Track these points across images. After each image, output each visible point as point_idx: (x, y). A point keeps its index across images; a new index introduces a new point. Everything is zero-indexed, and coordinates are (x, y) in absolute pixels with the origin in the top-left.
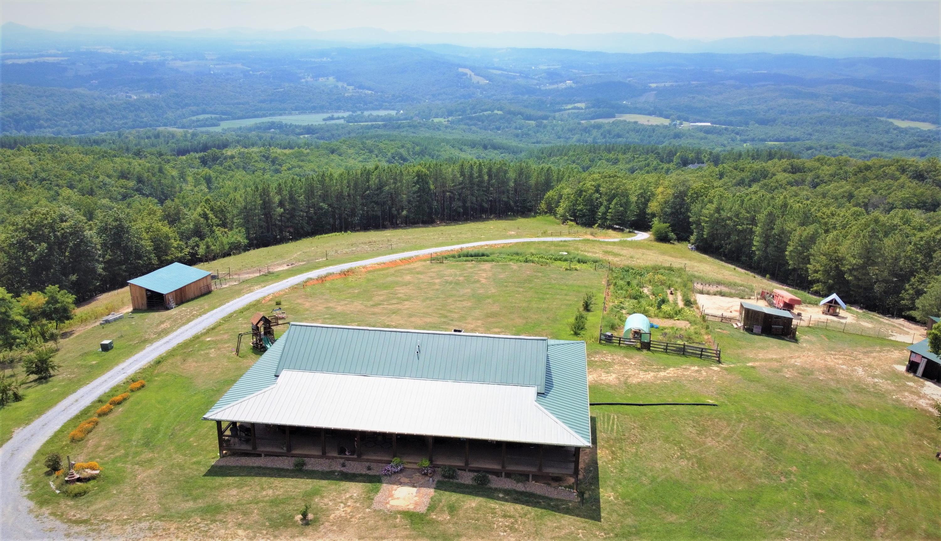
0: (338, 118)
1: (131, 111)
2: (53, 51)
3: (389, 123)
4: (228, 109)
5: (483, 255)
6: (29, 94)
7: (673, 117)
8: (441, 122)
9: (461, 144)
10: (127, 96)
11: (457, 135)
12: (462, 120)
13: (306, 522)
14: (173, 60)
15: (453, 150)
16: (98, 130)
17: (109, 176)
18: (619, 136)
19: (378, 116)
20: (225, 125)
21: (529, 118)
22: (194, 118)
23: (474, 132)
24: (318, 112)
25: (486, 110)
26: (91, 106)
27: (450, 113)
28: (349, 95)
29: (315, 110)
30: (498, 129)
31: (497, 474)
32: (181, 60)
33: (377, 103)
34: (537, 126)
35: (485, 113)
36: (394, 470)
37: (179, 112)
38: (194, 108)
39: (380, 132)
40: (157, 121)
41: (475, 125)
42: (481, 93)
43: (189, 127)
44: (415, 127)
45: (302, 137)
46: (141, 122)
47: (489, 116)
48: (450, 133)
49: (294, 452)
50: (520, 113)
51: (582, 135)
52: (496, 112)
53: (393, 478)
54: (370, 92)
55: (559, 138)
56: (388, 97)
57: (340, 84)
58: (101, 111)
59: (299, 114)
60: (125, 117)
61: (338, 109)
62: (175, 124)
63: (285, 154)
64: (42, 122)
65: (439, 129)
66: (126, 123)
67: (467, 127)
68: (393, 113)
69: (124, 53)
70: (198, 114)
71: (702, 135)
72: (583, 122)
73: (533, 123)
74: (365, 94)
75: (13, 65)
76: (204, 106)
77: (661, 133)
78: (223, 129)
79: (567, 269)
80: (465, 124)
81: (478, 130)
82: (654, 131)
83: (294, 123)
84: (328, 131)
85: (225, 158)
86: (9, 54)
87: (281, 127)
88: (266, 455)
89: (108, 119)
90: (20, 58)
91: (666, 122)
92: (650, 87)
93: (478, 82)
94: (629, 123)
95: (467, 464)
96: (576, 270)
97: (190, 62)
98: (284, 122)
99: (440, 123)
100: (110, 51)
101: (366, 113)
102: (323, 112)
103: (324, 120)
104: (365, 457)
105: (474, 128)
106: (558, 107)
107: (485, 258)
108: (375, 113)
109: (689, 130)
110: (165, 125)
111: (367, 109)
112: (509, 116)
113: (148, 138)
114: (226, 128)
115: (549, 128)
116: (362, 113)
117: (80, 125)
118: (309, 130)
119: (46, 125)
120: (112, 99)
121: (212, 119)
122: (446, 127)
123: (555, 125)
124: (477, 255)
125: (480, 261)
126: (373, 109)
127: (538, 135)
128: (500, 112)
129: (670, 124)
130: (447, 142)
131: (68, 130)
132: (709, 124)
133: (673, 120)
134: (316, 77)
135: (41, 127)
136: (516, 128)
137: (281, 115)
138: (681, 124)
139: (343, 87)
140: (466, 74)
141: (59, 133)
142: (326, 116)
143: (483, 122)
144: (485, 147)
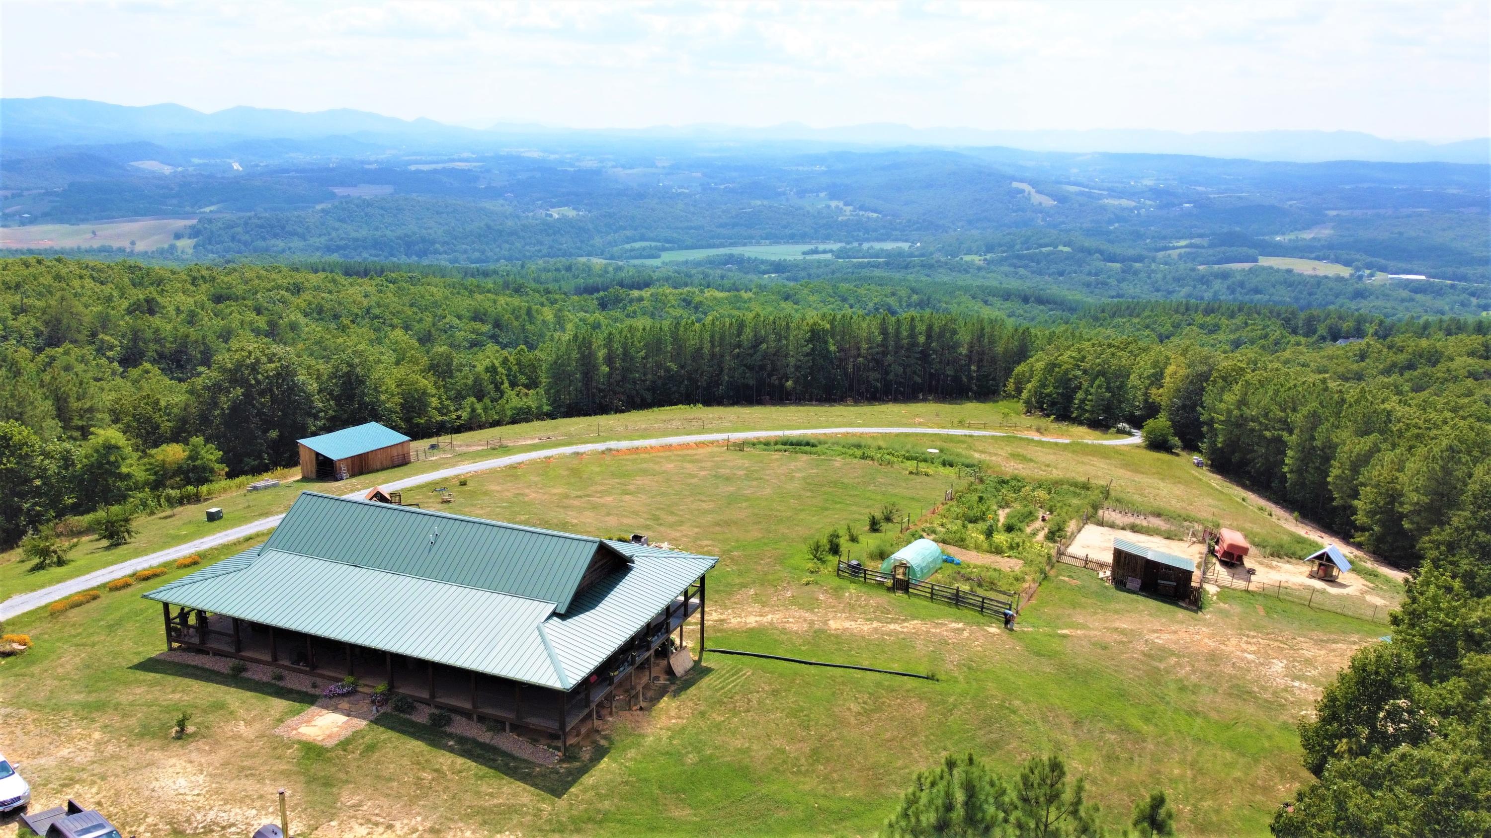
0: (825, 252)
1: (548, 235)
2: (465, 155)
3: (896, 262)
4: (675, 235)
5: (808, 444)
6: (428, 209)
7: (1358, 264)
8: (973, 261)
9: (986, 295)
10: (547, 215)
11: (992, 281)
12: (1006, 259)
13: (181, 735)
14: (614, 167)
15: (971, 303)
16: (505, 259)
17: (459, 317)
18: (1257, 291)
19: (882, 250)
20: (667, 257)
21: (1112, 259)
22: (628, 246)
23: (1021, 277)
24: (797, 243)
25: (1046, 245)
26: (500, 227)
27: (990, 249)
28: (845, 218)
29: (793, 239)
30: (1061, 274)
31: (467, 715)
32: (623, 167)
33: (882, 231)
34: (1123, 271)
35: (1044, 250)
36: (338, 691)
37: (609, 238)
38: (628, 233)
39: (877, 273)
40: (579, 248)
41: (1025, 267)
42: (1044, 220)
43: (620, 258)
44: (931, 267)
45: (766, 276)
46: (560, 250)
47: (1049, 254)
48: (984, 278)
49: (243, 654)
50: (1101, 252)
51: (1195, 287)
52: (1061, 248)
53: (333, 702)
54: (875, 215)
55: (1158, 290)
56: (900, 223)
57: (833, 204)
58: (513, 233)
59: (771, 244)
60: (540, 243)
61: (827, 238)
62: (602, 254)
63: (715, 298)
64: (437, 246)
65: (967, 272)
66: (540, 251)
67: (1012, 269)
68: (905, 246)
69: (552, 157)
70: (635, 241)
71: (1405, 294)
72: (1201, 267)
73: (1117, 266)
74: (868, 218)
75: (418, 171)
76: (644, 230)
77: (1331, 289)
78: (663, 263)
79: (911, 473)
80: (1010, 265)
81: (1029, 274)
82: (1319, 284)
83: (760, 257)
84: (804, 269)
85: (631, 301)
86: (414, 158)
87: (741, 262)
88: (215, 654)
89: (518, 245)
90: (426, 163)
91: (1345, 272)
92: (1326, 215)
93: (1040, 204)
94: (1278, 271)
95: (433, 696)
96: (927, 475)
97: (635, 171)
98: (747, 255)
99: (970, 265)
100: (535, 154)
101: (865, 246)
102: (804, 243)
103: (804, 253)
104: (319, 671)
105: (1022, 271)
106: (1162, 244)
107: (807, 448)
108: (877, 246)
109: (1383, 285)
110: (589, 254)
111: (867, 240)
112: (1080, 255)
113: (558, 270)
114: (667, 260)
115: (1143, 275)
116: (860, 245)
117: (483, 252)
118: (779, 267)
119: (442, 250)
120: (527, 217)
121: (651, 248)
122: (980, 269)
123: (1153, 271)
124: (799, 444)
125: (796, 453)
126: (878, 240)
127: (1124, 285)
128: (1067, 249)
129: (1352, 275)
130: (966, 289)
131: (468, 258)
132: (1423, 277)
133: (1358, 269)
134: (801, 194)
135: (436, 252)
136: (1090, 274)
137: (745, 245)
138: (1372, 275)
139: (837, 207)
140: (1023, 191)
141: (456, 261)
142: (807, 247)
143: (1038, 263)
144: (1026, 300)
